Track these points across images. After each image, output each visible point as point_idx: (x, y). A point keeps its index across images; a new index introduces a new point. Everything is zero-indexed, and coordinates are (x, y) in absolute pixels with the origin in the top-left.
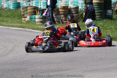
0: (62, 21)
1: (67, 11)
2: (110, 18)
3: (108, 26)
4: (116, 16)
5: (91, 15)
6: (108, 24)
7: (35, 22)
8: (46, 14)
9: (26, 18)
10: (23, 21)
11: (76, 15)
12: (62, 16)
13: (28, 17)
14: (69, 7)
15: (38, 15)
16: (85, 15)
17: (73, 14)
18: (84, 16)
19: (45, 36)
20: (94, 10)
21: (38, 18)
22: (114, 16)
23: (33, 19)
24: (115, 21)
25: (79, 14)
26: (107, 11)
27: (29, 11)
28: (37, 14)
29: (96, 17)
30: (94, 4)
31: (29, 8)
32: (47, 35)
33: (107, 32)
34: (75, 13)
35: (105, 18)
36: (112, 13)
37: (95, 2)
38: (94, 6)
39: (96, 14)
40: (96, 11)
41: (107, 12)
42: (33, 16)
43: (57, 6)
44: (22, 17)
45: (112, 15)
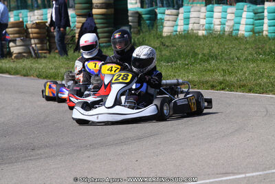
0: (34, 50)
1: (45, 31)
4: (138, 39)
12: (36, 41)
14: (47, 24)
20: (96, 28)
22: (135, 38)
25: (68, 36)
30: (94, 16)
37: (97, 13)
38: (96, 21)
43: (25, 23)
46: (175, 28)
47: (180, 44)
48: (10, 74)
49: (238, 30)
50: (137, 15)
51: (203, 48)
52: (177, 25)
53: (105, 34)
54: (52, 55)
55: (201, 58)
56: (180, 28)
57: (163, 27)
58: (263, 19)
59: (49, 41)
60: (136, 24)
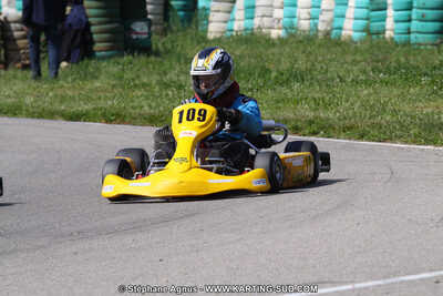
2: (144, 48)
3: (138, 77)
4: (163, 43)
5: (78, 40)
6: (135, 68)
14: (2, 17)
17: (15, 40)
20: (89, 25)
22: (158, 42)
24: (159, 59)
26: (132, 27)
29: (95, 49)
30: (86, 3)
34: (23, 38)
35: (126, 49)
36: (150, 34)
38: (89, 12)
39: (95, 36)
40: (93, 28)
41: (132, 30)
45: (149, 38)
46: (228, 25)
47: (238, 52)
49: (341, 28)
50: (163, 2)
51: (279, 61)
52: (233, 20)
53: (106, 36)
54: (10, 72)
55: (276, 77)
56: (239, 23)
57: (209, 22)
58: (385, 9)
59: (4, 46)
60: (161, 17)
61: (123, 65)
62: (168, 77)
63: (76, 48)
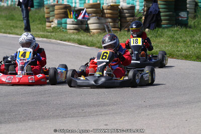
0: (108, 28)
1: (117, 12)
2: (184, 24)
3: (181, 37)
5: (154, 19)
6: (180, 33)
7: (66, 29)
8: (84, 17)
9: (52, 23)
10: (47, 28)
11: (130, 19)
12: (109, 20)
13: (56, 21)
14: (120, 7)
15: (71, 18)
16: (145, 20)
17: (126, 18)
18: (143, 21)
19: (101, 60)
20: (159, 12)
21: (71, 23)
22: (191, 22)
23: (63, 25)
24: (192, 30)
25: (136, 18)
26: (180, 14)
27: (56, 12)
28: (69, 17)
29: (162, 23)
30: (159, 2)
31: (56, 7)
32: (104, 57)
33: (178, 47)
34: (129, 17)
35: (176, 24)
36: (188, 18)
38: (160, 6)
39: (162, 18)
40: (162, 14)
41: (180, 16)
42: (64, 20)
43: (102, 5)
44: (46, 22)
45: (187, 20)
48: (87, 46)
50: (194, 3)
53: (167, 18)
54: (122, 32)
59: (120, 20)
60: (193, 10)
61: (174, 31)
62: (195, 38)
63: (153, 23)
